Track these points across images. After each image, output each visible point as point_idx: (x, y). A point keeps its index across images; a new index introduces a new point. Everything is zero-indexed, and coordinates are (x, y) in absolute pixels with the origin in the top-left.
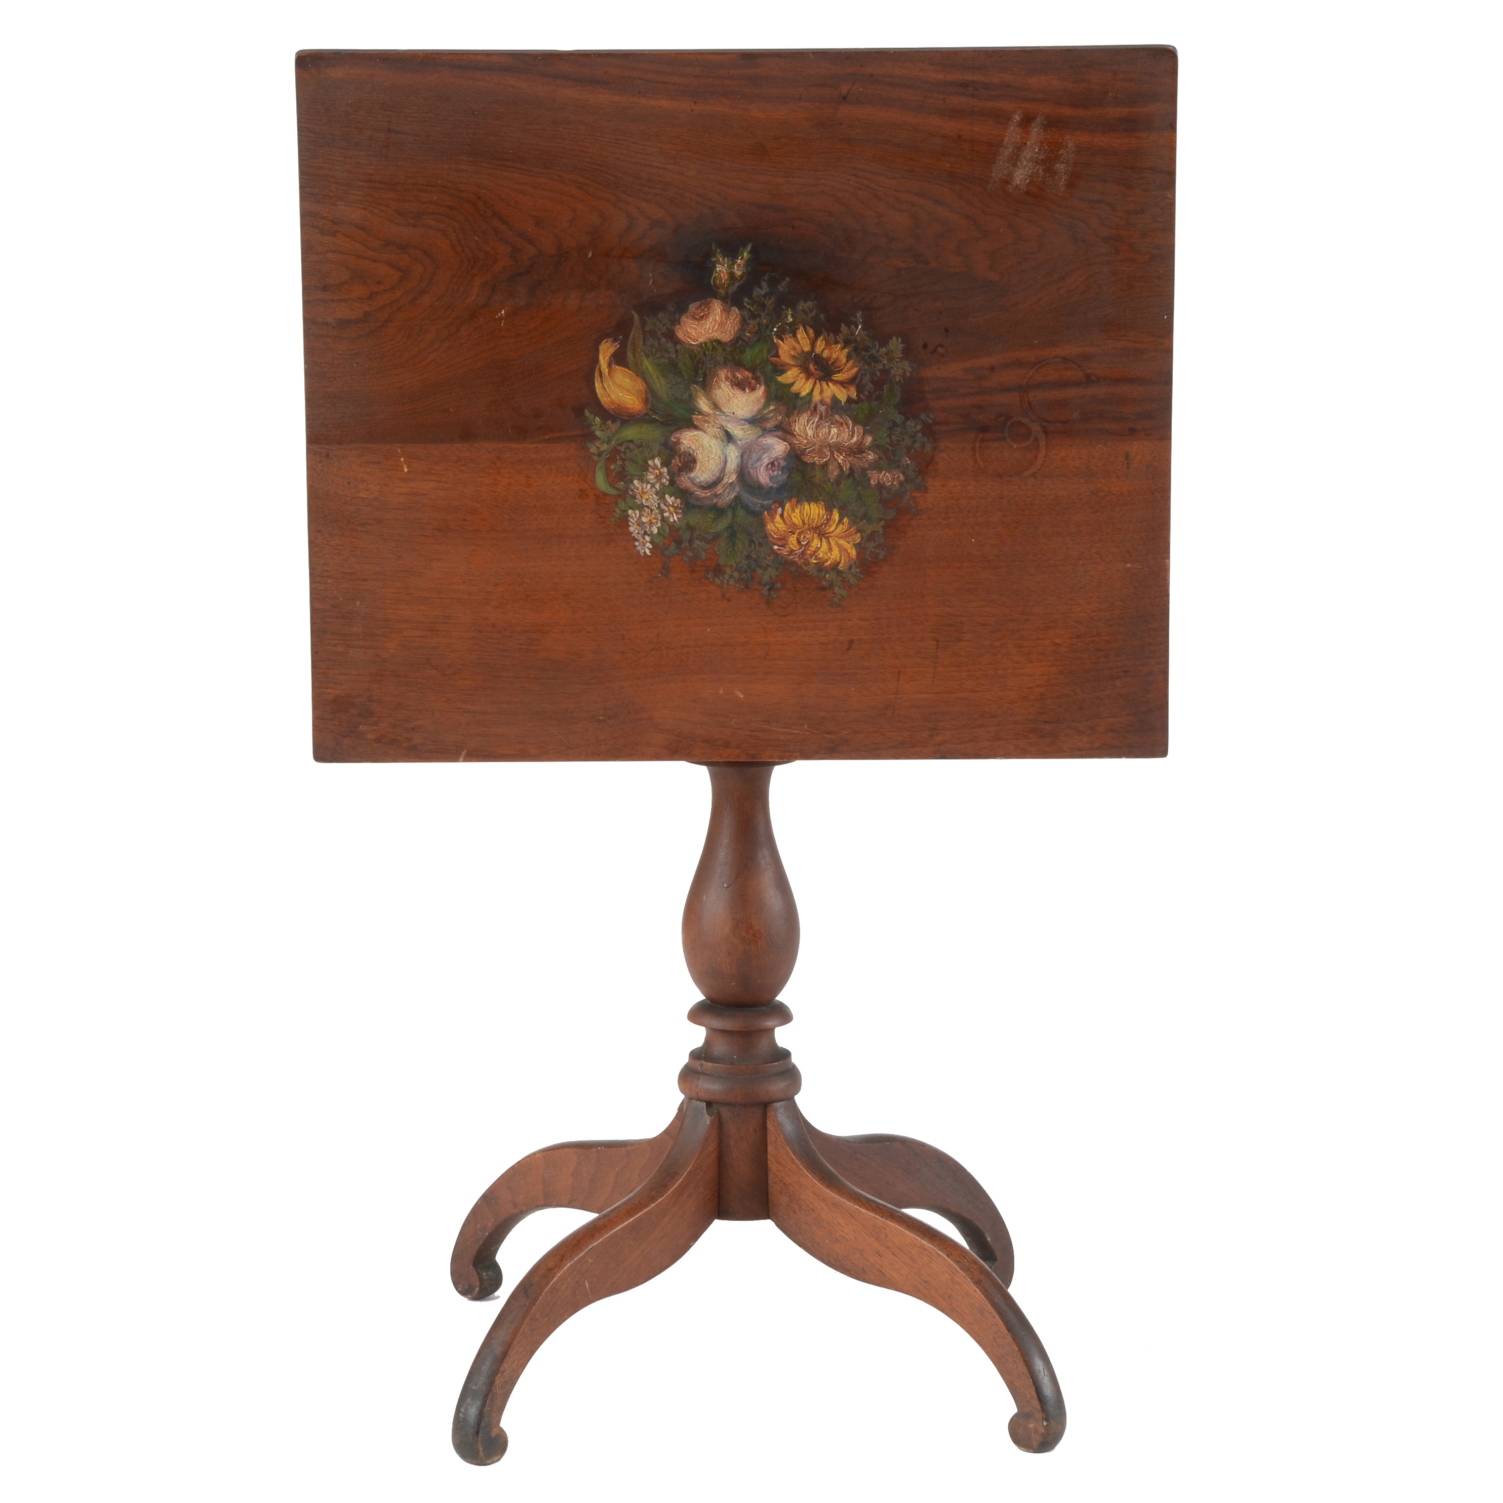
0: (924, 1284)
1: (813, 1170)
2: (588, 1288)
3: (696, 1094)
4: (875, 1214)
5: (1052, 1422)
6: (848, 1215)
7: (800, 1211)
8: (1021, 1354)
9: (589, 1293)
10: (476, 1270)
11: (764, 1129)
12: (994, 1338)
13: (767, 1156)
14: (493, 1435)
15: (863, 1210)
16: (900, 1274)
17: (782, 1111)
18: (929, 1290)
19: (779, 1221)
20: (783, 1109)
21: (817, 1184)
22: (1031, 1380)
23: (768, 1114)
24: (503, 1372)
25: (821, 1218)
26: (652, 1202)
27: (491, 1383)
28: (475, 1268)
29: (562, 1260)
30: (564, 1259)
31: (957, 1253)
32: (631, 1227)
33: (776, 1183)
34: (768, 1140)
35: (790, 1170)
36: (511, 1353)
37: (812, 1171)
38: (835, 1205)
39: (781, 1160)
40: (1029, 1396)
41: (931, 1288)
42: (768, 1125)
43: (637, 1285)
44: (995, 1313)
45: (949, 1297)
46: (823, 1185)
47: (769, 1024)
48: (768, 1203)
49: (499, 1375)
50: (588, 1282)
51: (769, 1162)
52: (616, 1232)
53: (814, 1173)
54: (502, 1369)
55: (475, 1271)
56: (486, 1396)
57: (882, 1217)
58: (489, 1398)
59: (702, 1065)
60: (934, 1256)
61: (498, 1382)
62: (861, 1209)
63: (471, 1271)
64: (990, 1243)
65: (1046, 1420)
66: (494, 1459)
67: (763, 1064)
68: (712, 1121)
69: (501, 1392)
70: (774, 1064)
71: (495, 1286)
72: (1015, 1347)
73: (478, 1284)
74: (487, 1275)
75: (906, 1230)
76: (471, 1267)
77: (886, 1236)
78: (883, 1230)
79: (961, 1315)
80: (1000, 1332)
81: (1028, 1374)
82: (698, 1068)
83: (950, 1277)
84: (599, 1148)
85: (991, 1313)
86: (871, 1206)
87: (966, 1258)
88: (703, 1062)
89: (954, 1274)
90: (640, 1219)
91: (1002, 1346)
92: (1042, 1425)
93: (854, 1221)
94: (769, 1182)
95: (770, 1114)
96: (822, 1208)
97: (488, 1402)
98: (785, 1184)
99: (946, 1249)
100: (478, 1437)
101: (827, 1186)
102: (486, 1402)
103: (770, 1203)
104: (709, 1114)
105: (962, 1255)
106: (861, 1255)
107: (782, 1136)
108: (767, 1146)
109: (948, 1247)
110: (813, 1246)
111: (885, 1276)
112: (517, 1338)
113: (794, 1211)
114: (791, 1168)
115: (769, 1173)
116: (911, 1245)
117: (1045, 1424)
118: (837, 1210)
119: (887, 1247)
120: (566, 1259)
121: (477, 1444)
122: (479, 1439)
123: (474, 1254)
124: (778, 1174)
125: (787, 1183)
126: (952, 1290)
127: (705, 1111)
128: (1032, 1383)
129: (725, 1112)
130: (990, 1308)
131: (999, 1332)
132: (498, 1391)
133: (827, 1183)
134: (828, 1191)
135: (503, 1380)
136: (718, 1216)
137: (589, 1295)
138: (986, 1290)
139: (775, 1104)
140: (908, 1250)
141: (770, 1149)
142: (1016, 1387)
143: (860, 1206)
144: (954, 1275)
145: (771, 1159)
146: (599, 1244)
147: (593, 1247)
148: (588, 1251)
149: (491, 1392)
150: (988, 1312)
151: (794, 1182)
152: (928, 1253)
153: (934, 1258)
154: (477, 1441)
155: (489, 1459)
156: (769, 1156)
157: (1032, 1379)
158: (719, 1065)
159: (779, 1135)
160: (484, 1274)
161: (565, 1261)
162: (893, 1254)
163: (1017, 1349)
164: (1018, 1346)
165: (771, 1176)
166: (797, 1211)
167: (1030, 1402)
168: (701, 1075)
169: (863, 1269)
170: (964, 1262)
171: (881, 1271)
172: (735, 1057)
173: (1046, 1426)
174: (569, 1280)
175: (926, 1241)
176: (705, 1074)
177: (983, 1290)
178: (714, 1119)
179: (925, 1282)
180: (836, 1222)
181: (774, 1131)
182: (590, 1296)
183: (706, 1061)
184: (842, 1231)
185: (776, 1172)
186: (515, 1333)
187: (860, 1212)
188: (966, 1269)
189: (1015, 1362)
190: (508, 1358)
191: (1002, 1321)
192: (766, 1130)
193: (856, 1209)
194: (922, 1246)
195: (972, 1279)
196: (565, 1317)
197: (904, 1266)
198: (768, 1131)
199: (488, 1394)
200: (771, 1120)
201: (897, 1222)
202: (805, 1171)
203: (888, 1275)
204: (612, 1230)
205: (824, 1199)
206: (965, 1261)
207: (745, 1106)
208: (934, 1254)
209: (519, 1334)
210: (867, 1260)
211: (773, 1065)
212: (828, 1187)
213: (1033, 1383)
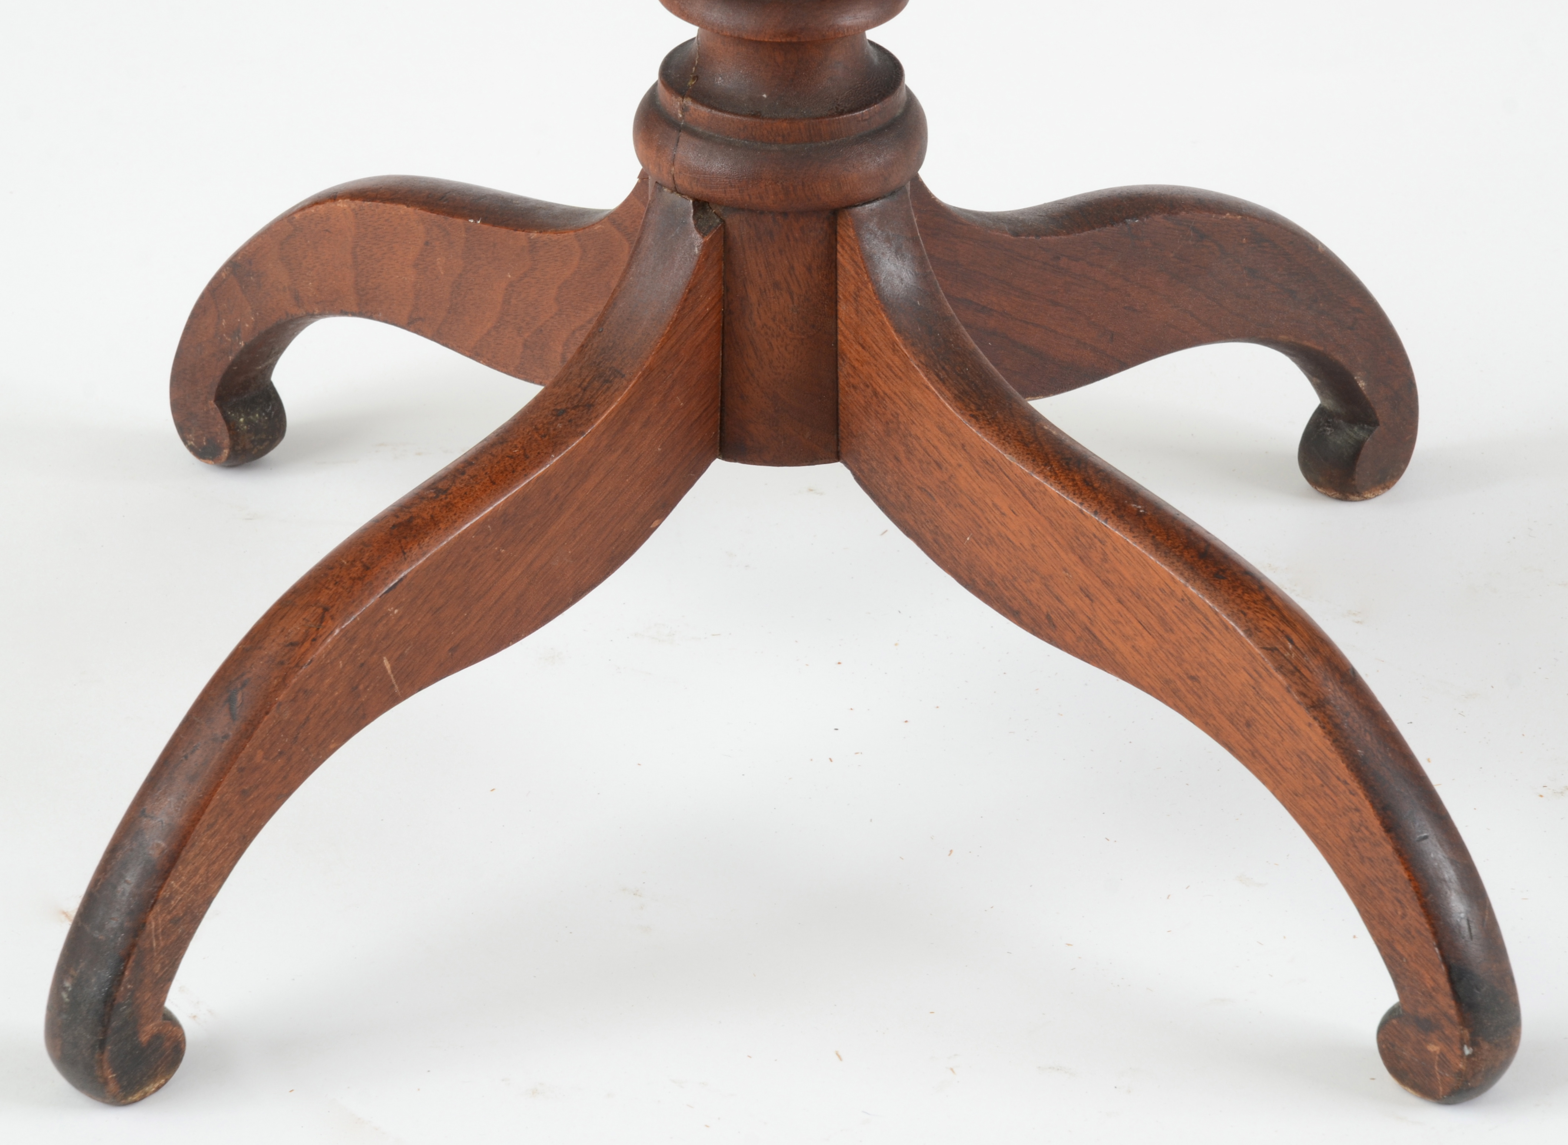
0: (1189, 682)
1: (942, 374)
2: (389, 671)
3: (671, 179)
4: (1081, 504)
5: (1486, 1046)
6: (1018, 492)
7: (909, 459)
8: (1415, 887)
9: (394, 681)
10: (224, 413)
11: (831, 265)
12: (1352, 839)
13: (836, 324)
14: (144, 1038)
15: (1053, 489)
16: (1133, 647)
17: (872, 225)
18: (1200, 697)
19: (861, 470)
20: (875, 220)
21: (947, 409)
22: (1437, 949)
23: (840, 231)
24: (168, 900)
25: (955, 485)
26: (553, 452)
27: (137, 929)
28: (220, 407)
29: (322, 619)
30: (327, 616)
31: (1271, 626)
32: (502, 519)
33: (855, 387)
34: (840, 289)
35: (888, 366)
36: (189, 854)
37: (938, 375)
38: (990, 465)
39: (868, 339)
40: (1430, 984)
41: (1206, 695)
42: (839, 256)
43: (516, 637)
44: (1354, 785)
45: (1248, 725)
46: (963, 414)
47: (848, 20)
48: (838, 425)
49: (157, 908)
50: (389, 660)
51: (840, 338)
52: (461, 536)
53: (943, 381)
54: (164, 893)
55: (220, 414)
56: (125, 958)
57: (1096, 513)
58: (131, 964)
59: (684, 109)
60: (1214, 627)
61: (153, 923)
62: (1047, 485)
63: (212, 413)
64: (1365, 392)
65: (1473, 1044)
66: (147, 1089)
67: (832, 116)
68: (706, 246)
69: (162, 944)
70: (857, 114)
71: (266, 443)
72: (1400, 869)
73: (227, 441)
74: (247, 422)
75: (1150, 553)
76: (212, 404)
77: (1105, 560)
78: (1098, 544)
79: (1273, 769)
80: (1367, 828)
81: (1430, 936)
82: (676, 115)
83: (1252, 682)
84: (472, 221)
85: (1345, 783)
86: (1074, 480)
87: (1291, 641)
88: (688, 102)
89: (1260, 676)
90: (524, 498)
91: (1370, 859)
92: (1459, 1053)
93: (1030, 507)
94: (842, 382)
95: (846, 232)
96: (960, 466)
97: (127, 973)
98: (876, 393)
99: (1245, 614)
100: (103, 1053)
101: (972, 416)
102: (123, 973)
103: (841, 427)
104: (699, 228)
105: (1282, 632)
106: (1045, 585)
107: (870, 286)
108: (836, 302)
109: (1249, 608)
110: (936, 541)
111: (1099, 642)
112: (203, 818)
113: (897, 459)
114: (891, 363)
115: (840, 361)
116: (1162, 590)
117: (1467, 1051)
118: (992, 476)
119: (1106, 583)
120: (332, 618)
121: (102, 1067)
122: (107, 1055)
123: (218, 380)
124: (861, 368)
125: (882, 394)
126: (1253, 709)
127: (691, 221)
128: (1439, 957)
129: (738, 225)
130: (1341, 769)
131: (1363, 829)
132: (154, 945)
133: (973, 407)
134: (973, 432)
135: (169, 917)
136: (720, 450)
137: (393, 686)
138: (1336, 726)
139: (858, 209)
140: (1153, 600)
141: (843, 309)
142: (1402, 957)
143: (1046, 477)
144: (1260, 680)
145: (847, 332)
146: (417, 571)
147: (401, 580)
148: (387, 592)
149: (136, 950)
150: (1338, 778)
151: (895, 393)
152: (1200, 617)
153: (1216, 633)
154: (101, 1061)
155: (133, 1093)
156: (840, 325)
157: (1440, 948)
158: (727, 116)
159: (865, 284)
160: (242, 420)
161: (330, 622)
162: (1120, 601)
163: (1406, 876)
164: (1407, 869)
165: (844, 370)
166: (902, 456)
167: (1432, 997)
168: (682, 134)
169: (1048, 617)
170: (1287, 649)
171: (1090, 631)
172: (765, 96)
173: (1469, 1056)
174: (341, 666)
175: (1199, 589)
176: (694, 134)
177: (1329, 727)
178: (711, 240)
179: (1192, 678)
180: (990, 504)
181: (853, 273)
182: (396, 687)
183: (695, 100)
184: (1003, 524)
185: (856, 364)
186: (198, 810)
187: (1045, 492)
188: (1291, 668)
189: (1399, 902)
190: (180, 868)
191: (1373, 803)
192: (836, 267)
193: (1038, 484)
194: (1189, 598)
195: (1305, 695)
196: (332, 746)
197: (1145, 633)
198: (840, 271)
199: (129, 956)
200: (846, 247)
201: (1131, 530)
202: (922, 374)
203: (1105, 642)
204: (452, 534)
205: (963, 446)
206: (1290, 646)
207: (785, 214)
208: (1216, 623)
209: (208, 810)
210: (1059, 599)
211: (855, 118)
212: (973, 420)
213: (1443, 956)
